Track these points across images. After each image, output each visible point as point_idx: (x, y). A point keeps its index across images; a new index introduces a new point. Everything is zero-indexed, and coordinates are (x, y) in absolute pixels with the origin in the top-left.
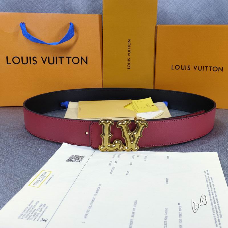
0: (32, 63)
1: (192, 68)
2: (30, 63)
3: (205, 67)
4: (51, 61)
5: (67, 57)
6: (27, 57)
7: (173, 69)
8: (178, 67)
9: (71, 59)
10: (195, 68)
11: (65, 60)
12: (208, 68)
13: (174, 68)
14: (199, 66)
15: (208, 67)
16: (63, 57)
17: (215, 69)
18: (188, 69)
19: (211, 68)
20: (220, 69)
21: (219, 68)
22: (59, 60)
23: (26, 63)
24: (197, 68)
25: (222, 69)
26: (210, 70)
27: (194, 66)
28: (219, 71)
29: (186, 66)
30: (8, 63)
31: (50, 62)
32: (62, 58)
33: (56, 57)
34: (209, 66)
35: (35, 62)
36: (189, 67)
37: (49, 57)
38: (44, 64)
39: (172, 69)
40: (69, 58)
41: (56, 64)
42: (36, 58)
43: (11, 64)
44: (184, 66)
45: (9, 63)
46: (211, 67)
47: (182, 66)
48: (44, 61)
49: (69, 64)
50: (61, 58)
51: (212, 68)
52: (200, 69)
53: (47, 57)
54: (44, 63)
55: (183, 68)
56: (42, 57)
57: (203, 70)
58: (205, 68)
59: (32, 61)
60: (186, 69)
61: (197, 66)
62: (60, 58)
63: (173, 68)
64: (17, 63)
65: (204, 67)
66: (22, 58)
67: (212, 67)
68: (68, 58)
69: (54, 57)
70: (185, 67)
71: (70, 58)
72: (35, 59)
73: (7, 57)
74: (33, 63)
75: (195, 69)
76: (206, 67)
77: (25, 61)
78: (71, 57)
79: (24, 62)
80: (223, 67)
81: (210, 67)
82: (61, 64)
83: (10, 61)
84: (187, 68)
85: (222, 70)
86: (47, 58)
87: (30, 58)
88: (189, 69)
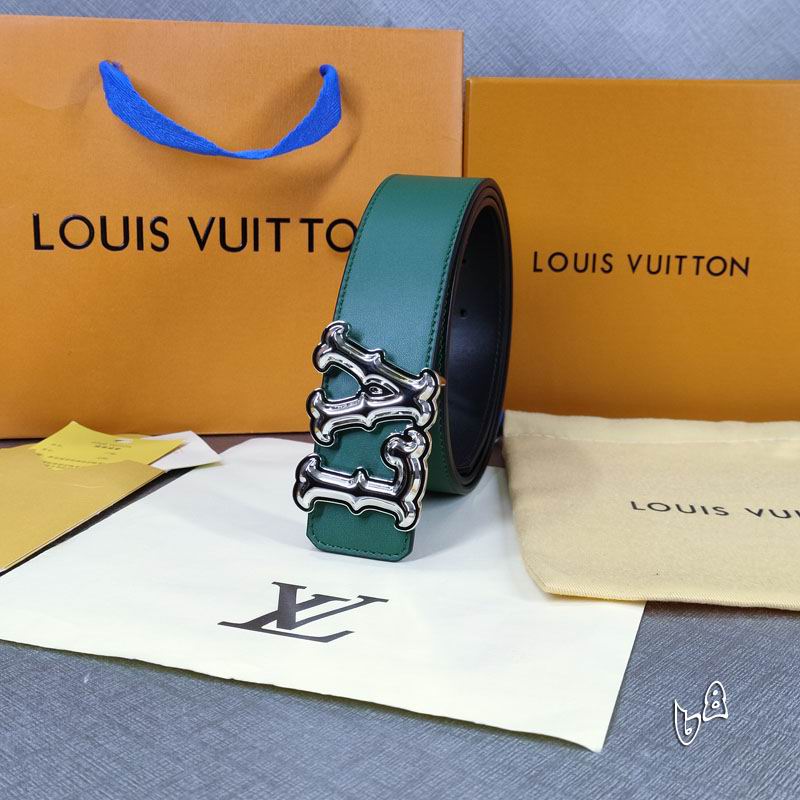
0: (147, 244)
1: (620, 263)
2: (140, 246)
3: (677, 257)
4: (235, 239)
5: (303, 221)
6: (126, 220)
7: (540, 270)
8: (559, 262)
9: (320, 230)
10: (634, 264)
11: (294, 234)
12: (689, 264)
13: (542, 263)
14: (649, 257)
15: (685, 257)
16: (287, 220)
17: (717, 266)
18: (603, 269)
19: (701, 260)
20: (735, 266)
21: (734, 262)
22: (267, 231)
23: (120, 243)
24: (643, 262)
25: (744, 267)
26: (697, 273)
27: (629, 256)
28: (731, 274)
29: (595, 256)
30: (38, 246)
31: (229, 243)
32: (282, 225)
33: (256, 221)
34: (690, 254)
35: (160, 242)
36: (608, 258)
37: (222, 221)
38: (202, 247)
39: (536, 270)
40: (311, 222)
41: (256, 248)
42: (164, 221)
43: (51, 248)
44: (587, 255)
45: (43, 242)
46: (698, 258)
47: (576, 255)
48: (202, 236)
49: (311, 249)
50: (277, 222)
51: (703, 263)
52: (654, 268)
53: (213, 219)
54: (202, 244)
55: (581, 266)
56: (191, 220)
57: (667, 272)
58: (675, 263)
59: (149, 237)
60: (594, 270)
61: (640, 256)
62: (273, 225)
63: (538, 267)
64: (79, 244)
65: (669, 257)
66: (103, 220)
67: (703, 257)
68: (306, 225)
69: (244, 221)
70: (590, 261)
71: (316, 225)
72: (159, 226)
73: (36, 219)
74: (154, 247)
75: (634, 269)
76: (681, 258)
77: (115, 236)
78: (320, 221)
79: (110, 242)
80: (748, 259)
81: (695, 257)
82: (278, 248)
83: (49, 235)
84: (600, 263)
85: (745, 271)
86: (216, 224)
87: (140, 221)
88: (607, 268)
